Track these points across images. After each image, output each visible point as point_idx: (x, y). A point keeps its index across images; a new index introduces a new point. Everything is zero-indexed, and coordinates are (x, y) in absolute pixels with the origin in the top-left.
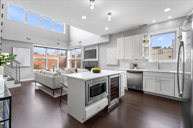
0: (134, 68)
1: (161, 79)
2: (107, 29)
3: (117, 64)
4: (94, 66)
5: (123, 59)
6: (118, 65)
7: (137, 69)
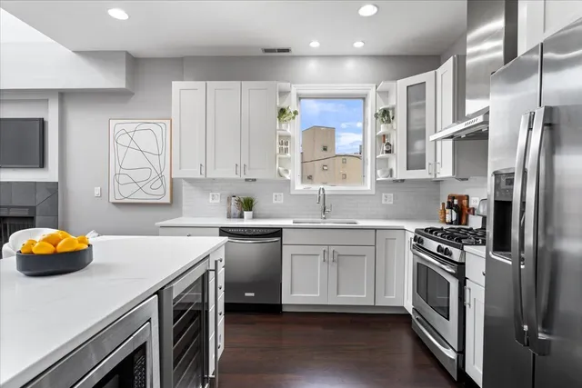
0: (241, 216)
1: (341, 250)
2: (118, 14)
3: (167, 199)
4: (33, 209)
5: (198, 176)
6: (173, 203)
7: (254, 217)
